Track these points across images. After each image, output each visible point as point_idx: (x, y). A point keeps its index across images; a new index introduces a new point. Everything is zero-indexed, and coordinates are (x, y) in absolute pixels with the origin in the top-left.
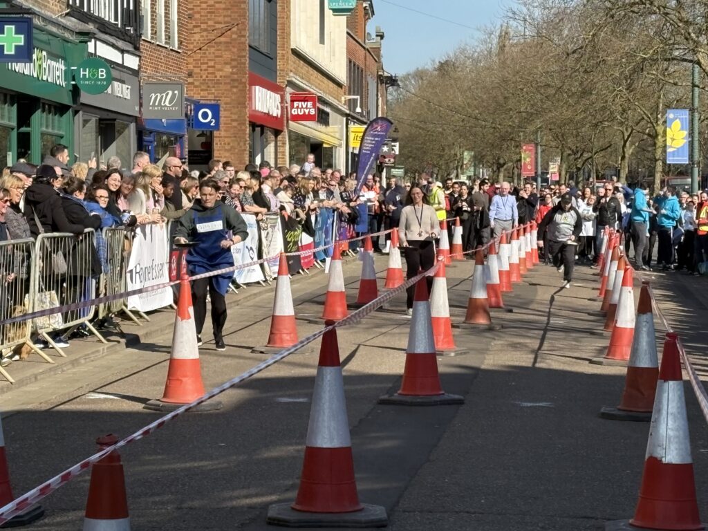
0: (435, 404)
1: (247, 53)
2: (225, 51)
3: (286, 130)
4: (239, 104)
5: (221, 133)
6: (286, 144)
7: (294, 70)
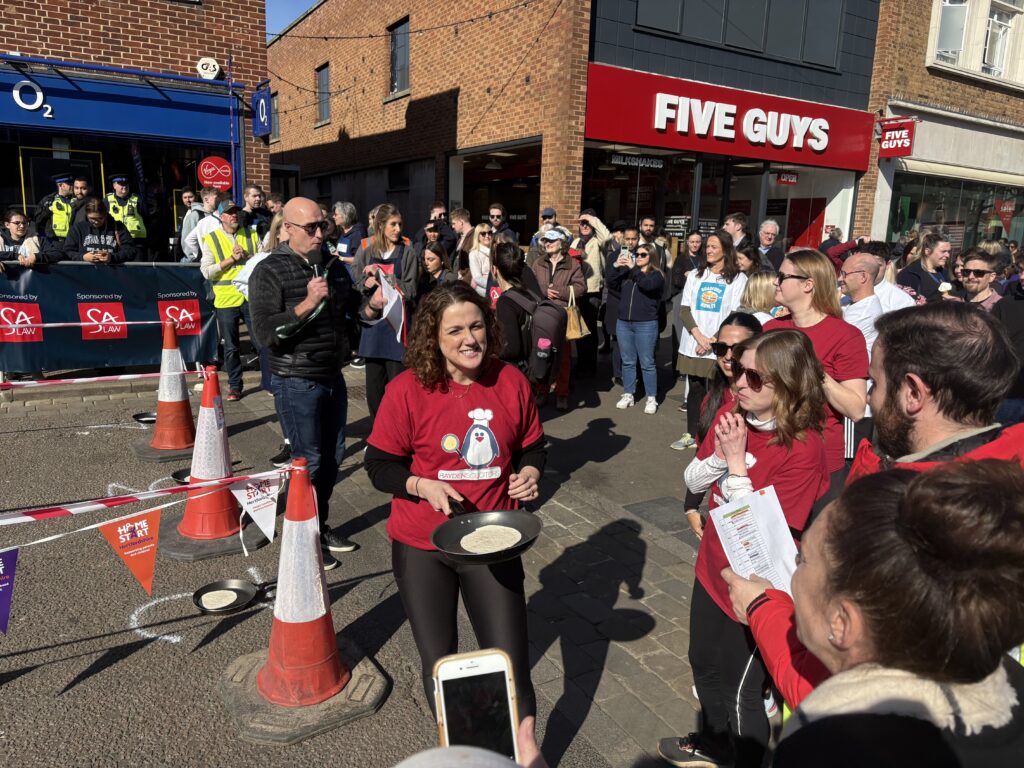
3: (874, 169)
4: (563, 113)
5: (547, 158)
6: (875, 188)
7: (945, 98)
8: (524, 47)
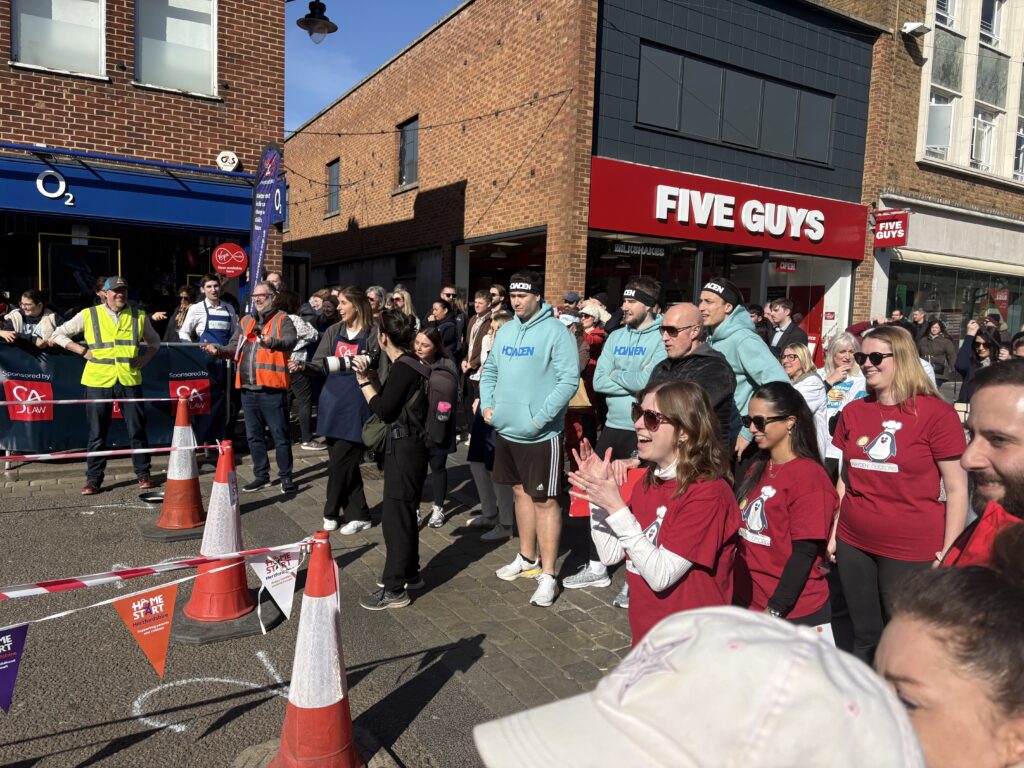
3: (870, 258)
4: (567, 204)
5: (552, 247)
6: (872, 277)
7: (936, 191)
8: (530, 143)
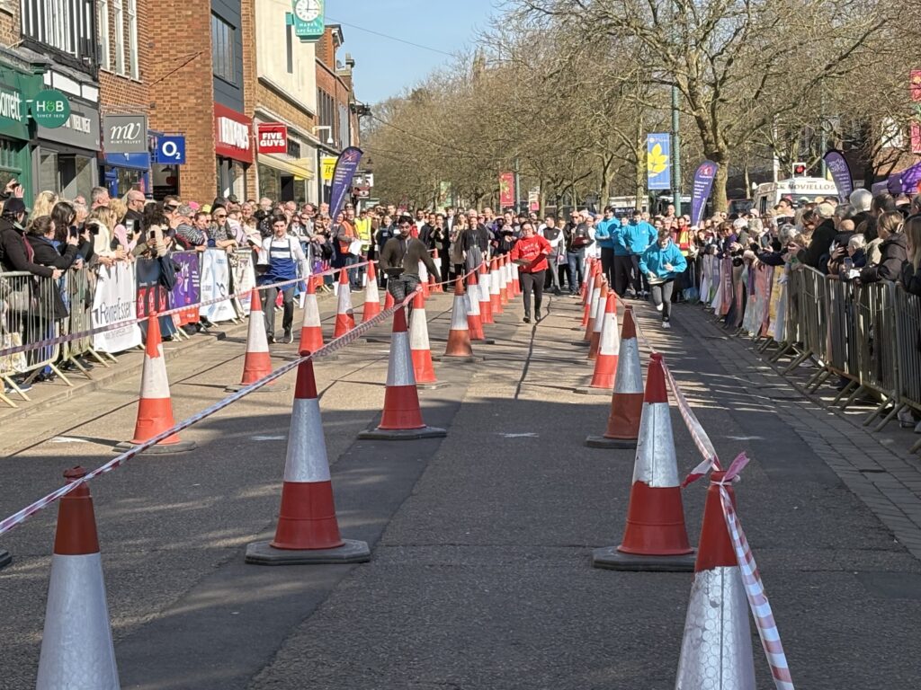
0: (417, 437)
1: (212, 83)
2: (189, 81)
3: (254, 162)
4: (205, 136)
5: (187, 167)
6: (256, 178)
7: (262, 100)
